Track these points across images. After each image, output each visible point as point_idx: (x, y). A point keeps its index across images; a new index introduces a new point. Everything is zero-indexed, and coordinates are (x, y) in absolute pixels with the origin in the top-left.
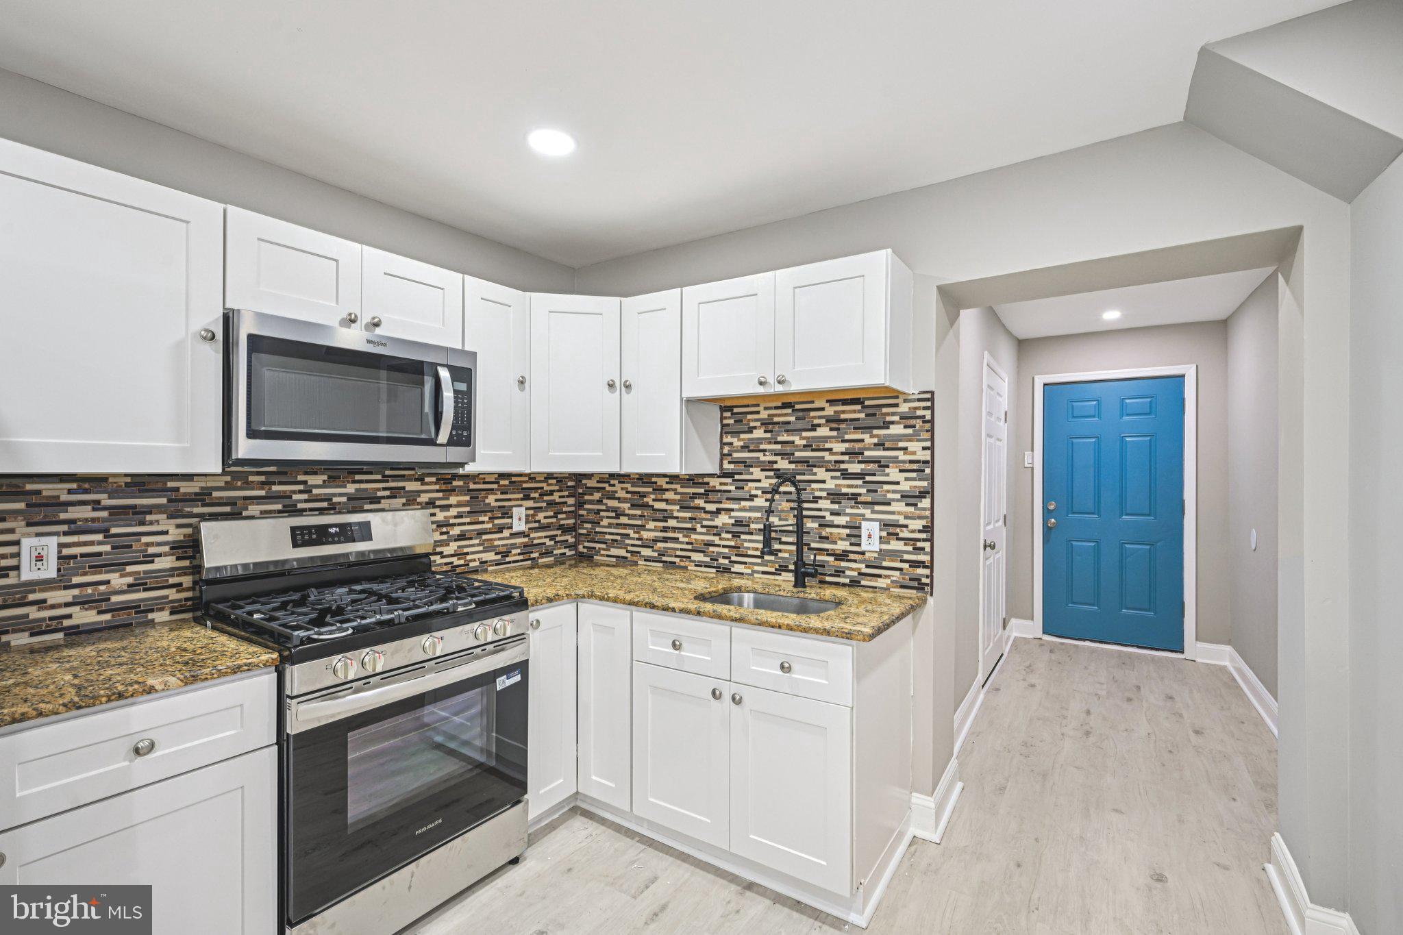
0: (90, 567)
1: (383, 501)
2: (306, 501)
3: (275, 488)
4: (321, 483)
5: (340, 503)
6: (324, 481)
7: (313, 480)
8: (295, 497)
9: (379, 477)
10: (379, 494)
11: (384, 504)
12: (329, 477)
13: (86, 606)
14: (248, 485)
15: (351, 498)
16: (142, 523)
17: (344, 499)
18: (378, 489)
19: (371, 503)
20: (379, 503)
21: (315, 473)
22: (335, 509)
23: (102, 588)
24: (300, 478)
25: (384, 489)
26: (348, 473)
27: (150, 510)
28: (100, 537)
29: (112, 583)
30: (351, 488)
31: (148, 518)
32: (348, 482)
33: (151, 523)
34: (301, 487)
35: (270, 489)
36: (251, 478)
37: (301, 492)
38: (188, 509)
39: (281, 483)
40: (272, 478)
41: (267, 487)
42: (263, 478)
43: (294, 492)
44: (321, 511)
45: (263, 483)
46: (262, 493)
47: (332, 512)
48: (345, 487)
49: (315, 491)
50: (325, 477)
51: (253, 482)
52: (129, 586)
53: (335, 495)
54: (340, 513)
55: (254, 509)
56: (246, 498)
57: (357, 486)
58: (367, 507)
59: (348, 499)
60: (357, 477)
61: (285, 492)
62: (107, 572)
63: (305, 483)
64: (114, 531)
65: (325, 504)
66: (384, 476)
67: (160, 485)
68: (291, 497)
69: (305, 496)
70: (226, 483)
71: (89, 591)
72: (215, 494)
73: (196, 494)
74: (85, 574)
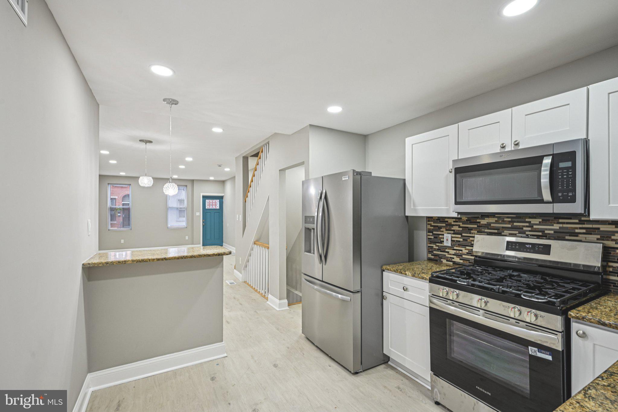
0: (458, 245)
1: (580, 235)
2: (530, 231)
3: (515, 224)
4: (538, 223)
5: (549, 234)
6: (540, 222)
7: (534, 221)
8: (524, 229)
9: (577, 221)
10: (577, 231)
11: (581, 237)
12: (543, 220)
13: (457, 256)
14: (504, 222)
15: (556, 232)
16: (470, 233)
17: (552, 232)
18: (577, 228)
19: (570, 236)
20: (577, 236)
21: (535, 218)
22: (546, 236)
23: (461, 252)
24: (527, 220)
25: (581, 228)
26: (555, 218)
27: (471, 229)
28: (460, 236)
29: (463, 251)
30: (556, 227)
31: (472, 231)
32: (555, 223)
33: (472, 234)
34: (528, 224)
35: (513, 224)
36: (505, 219)
37: (527, 226)
38: (483, 230)
39: (518, 222)
40: (514, 220)
41: (511, 223)
42: (510, 220)
43: (524, 226)
44: (538, 237)
45: (509, 221)
46: (510, 226)
47: (544, 238)
48: (553, 225)
49: (535, 227)
50: (541, 220)
51: (506, 221)
52: (467, 253)
53: (547, 229)
54: (549, 239)
55: (506, 232)
56: (503, 227)
57: (561, 225)
58: (567, 237)
59: (555, 232)
60: (561, 221)
61: (519, 226)
62: (462, 247)
63: (530, 222)
64: (463, 234)
65: (540, 234)
66: (580, 220)
67: (475, 221)
68: (522, 229)
69: (530, 229)
70: (496, 221)
71: (458, 252)
72: (492, 225)
73: (485, 224)
74: (457, 247)
